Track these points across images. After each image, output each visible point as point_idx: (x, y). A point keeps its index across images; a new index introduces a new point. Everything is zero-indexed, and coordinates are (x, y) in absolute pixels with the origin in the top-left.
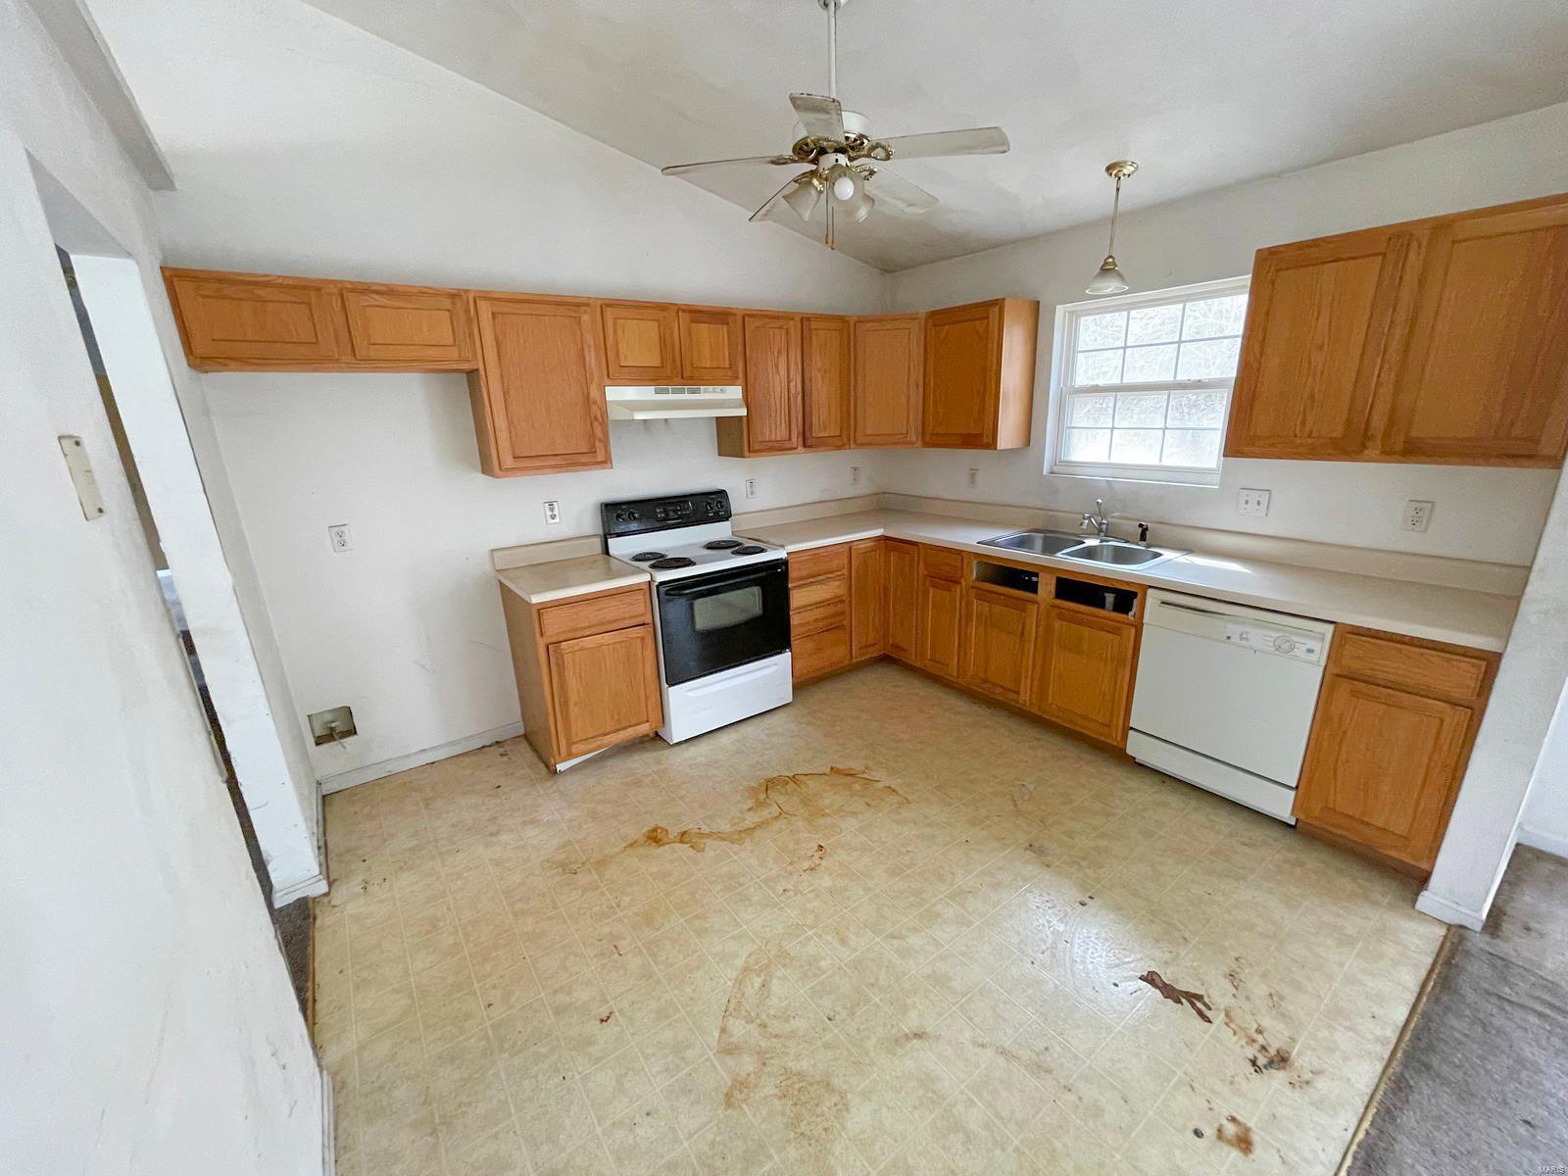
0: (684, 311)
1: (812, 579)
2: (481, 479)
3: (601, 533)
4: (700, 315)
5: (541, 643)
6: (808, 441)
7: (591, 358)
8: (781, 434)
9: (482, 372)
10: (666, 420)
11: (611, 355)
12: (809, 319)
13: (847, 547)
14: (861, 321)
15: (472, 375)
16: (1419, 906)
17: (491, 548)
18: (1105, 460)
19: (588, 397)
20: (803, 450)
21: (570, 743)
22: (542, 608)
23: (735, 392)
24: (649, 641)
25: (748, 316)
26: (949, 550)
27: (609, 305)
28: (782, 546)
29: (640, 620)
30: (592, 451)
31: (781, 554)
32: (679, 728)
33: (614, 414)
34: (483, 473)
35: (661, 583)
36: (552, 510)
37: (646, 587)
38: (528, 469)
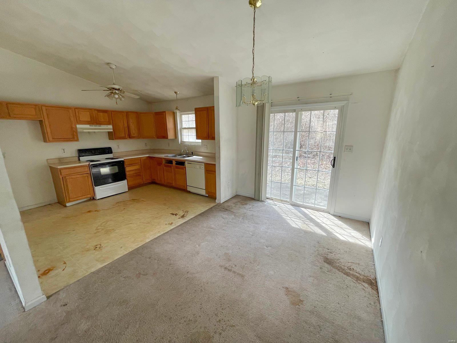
0: (96, 110)
1: (131, 165)
2: (44, 144)
3: (78, 156)
4: (99, 111)
5: (61, 177)
6: (130, 137)
7: (72, 119)
8: (123, 135)
9: (43, 121)
10: (94, 132)
11: (78, 118)
12: (128, 113)
13: (139, 159)
14: (141, 113)
15: (41, 122)
16: (216, 202)
17: (47, 159)
18: (188, 141)
19: (72, 127)
20: (129, 139)
21: (69, 198)
22: (61, 169)
23: (111, 127)
24: (90, 177)
25: (112, 111)
26: (160, 158)
27: (76, 108)
28: (123, 158)
29: (87, 172)
30: (74, 138)
31: (123, 159)
32: (98, 197)
33: (79, 130)
34: (44, 142)
35: (92, 165)
36: (64, 151)
37: (88, 166)
38: (56, 141)
